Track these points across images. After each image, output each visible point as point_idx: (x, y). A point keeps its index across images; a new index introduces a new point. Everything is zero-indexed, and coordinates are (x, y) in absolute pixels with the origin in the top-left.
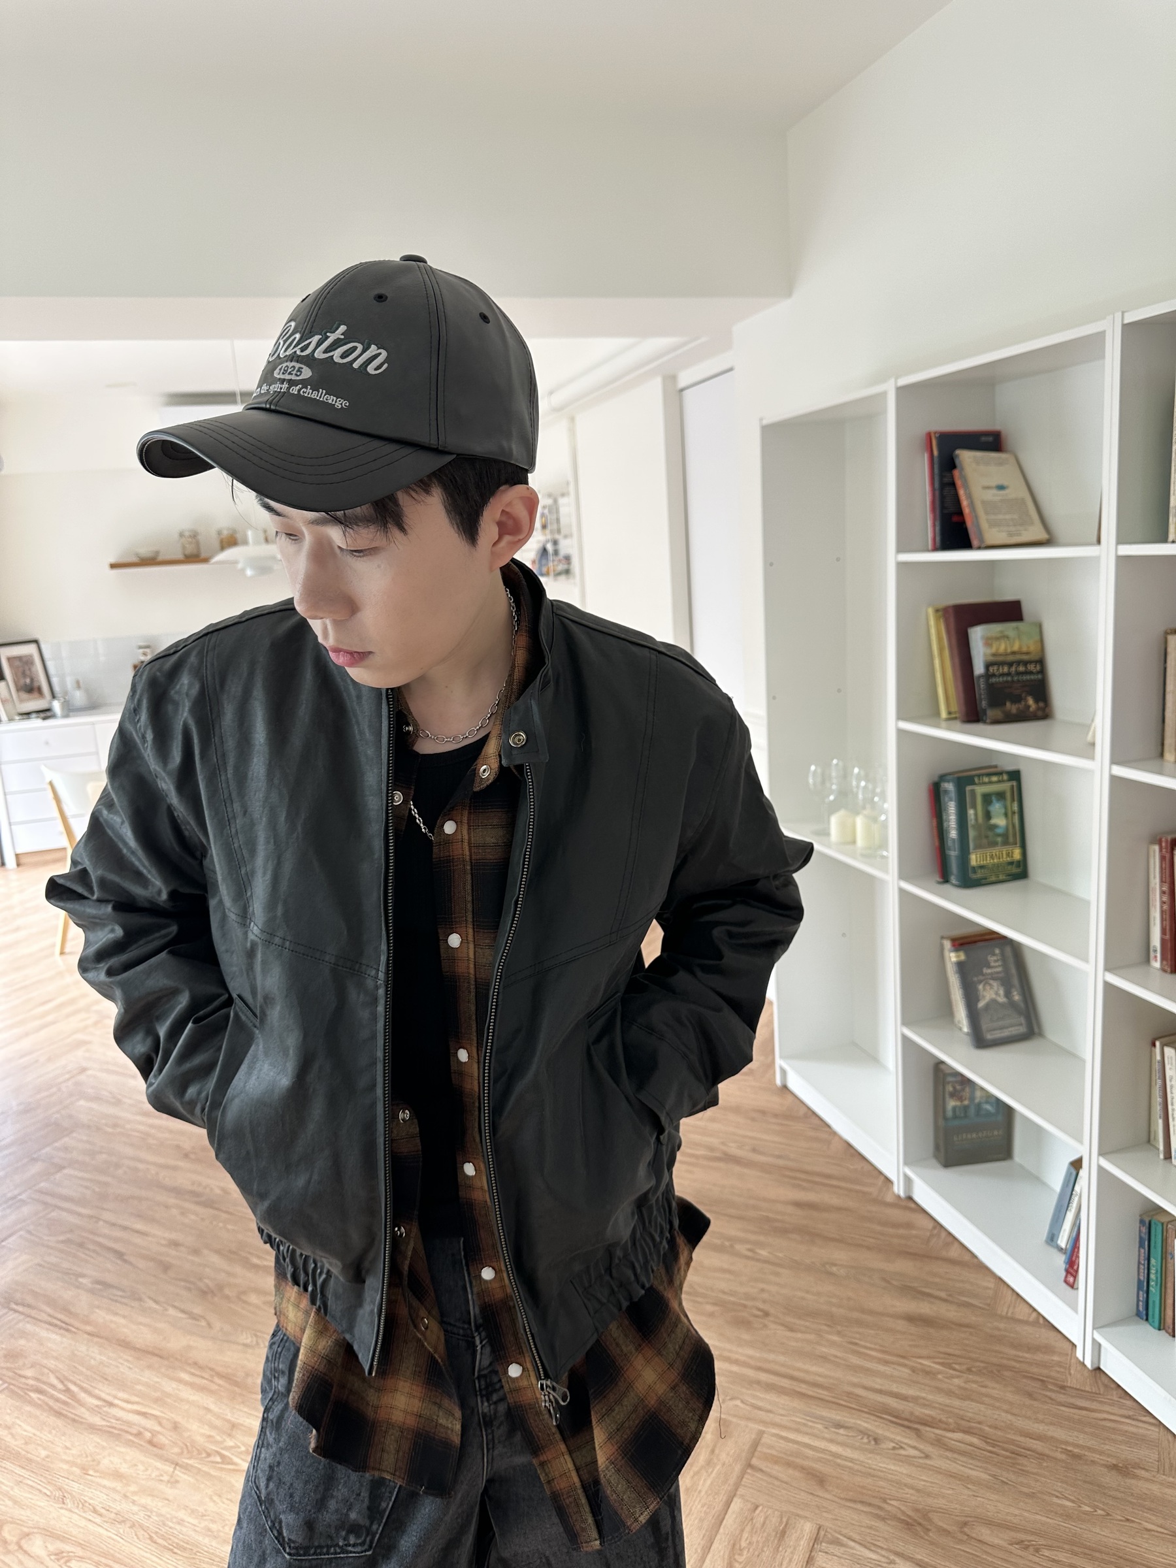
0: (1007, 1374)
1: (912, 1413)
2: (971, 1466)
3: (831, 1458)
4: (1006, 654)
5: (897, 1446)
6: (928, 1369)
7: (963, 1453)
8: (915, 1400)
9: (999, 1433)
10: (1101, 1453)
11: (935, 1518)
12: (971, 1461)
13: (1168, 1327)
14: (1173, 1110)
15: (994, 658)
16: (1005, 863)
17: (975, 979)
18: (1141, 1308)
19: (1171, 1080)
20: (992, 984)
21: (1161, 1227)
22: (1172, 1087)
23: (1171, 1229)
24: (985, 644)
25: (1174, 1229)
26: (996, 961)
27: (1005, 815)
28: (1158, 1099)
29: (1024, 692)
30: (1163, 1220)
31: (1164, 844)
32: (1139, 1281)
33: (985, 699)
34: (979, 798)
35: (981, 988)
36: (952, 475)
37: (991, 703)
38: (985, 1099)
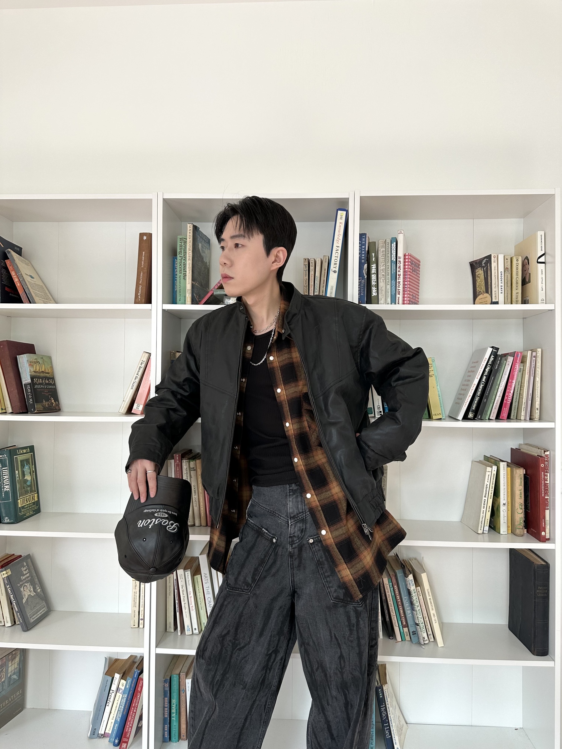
4: (40, 372)
13: (183, 736)
14: (185, 603)
15: (35, 374)
16: (32, 504)
17: (19, 585)
18: (167, 736)
19: (182, 588)
20: (26, 586)
21: (178, 677)
22: (183, 591)
23: (183, 675)
24: (30, 365)
25: (184, 674)
26: (25, 570)
27: (30, 473)
28: (176, 601)
29: (49, 395)
30: (178, 672)
31: (177, 458)
32: (165, 719)
33: (32, 398)
34: (19, 463)
35: (22, 589)
36: (5, 262)
37: (37, 399)
38: (13, 671)
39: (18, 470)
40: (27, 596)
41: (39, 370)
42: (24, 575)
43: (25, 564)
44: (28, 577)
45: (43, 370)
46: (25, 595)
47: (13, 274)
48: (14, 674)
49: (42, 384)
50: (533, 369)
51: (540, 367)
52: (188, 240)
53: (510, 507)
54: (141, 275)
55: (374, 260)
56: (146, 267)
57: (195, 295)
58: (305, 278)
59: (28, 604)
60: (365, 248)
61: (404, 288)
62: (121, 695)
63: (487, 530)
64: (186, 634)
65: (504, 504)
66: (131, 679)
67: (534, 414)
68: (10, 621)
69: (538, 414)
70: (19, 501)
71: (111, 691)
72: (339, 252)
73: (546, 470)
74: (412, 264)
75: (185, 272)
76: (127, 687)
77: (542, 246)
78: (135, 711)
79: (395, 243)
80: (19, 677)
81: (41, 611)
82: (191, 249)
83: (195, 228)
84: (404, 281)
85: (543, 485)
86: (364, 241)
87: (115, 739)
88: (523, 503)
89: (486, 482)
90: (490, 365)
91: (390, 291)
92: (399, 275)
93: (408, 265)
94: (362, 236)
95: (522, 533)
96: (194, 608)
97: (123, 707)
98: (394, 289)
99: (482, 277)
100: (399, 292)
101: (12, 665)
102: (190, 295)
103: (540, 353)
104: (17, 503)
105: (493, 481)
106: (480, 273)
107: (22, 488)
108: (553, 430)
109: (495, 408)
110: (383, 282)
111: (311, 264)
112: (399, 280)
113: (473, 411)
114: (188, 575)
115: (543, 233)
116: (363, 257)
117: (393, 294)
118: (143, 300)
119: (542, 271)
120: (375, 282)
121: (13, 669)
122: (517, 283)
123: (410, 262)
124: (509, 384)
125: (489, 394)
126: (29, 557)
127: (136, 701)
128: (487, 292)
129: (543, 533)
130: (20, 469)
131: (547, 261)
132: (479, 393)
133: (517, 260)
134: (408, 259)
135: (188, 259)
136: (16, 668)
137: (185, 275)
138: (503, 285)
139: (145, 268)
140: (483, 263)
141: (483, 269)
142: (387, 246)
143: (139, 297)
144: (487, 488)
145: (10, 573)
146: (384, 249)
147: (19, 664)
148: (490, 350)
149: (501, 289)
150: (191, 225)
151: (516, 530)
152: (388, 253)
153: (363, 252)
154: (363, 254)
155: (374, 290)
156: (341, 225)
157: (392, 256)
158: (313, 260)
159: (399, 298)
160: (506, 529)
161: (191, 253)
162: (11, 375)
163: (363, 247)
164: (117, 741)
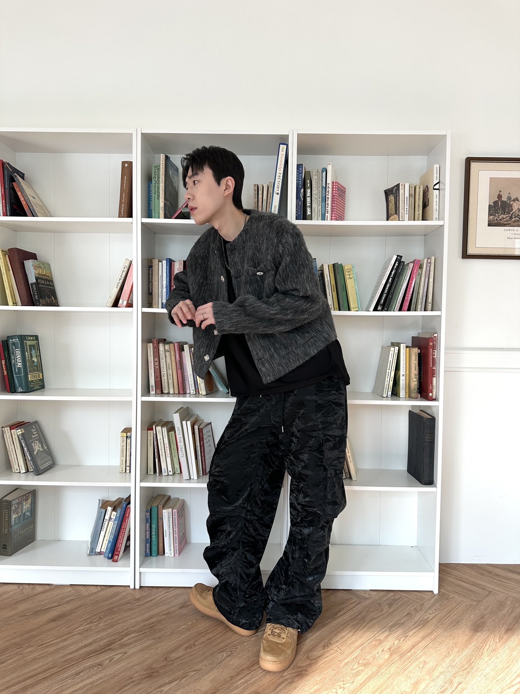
0: (115, 609)
1: (100, 646)
2: (143, 643)
3: (91, 685)
4: (42, 275)
5: (110, 659)
6: (85, 630)
7: (135, 641)
8: (95, 641)
9: (137, 627)
10: (173, 607)
11: (155, 666)
12: (141, 642)
13: (161, 552)
14: (162, 452)
15: (39, 276)
16: (38, 380)
17: (30, 441)
18: (148, 552)
19: (160, 440)
20: (36, 443)
21: (156, 508)
22: (161, 443)
23: (160, 507)
24: (34, 268)
25: (162, 506)
26: (35, 432)
27: (36, 356)
28: (155, 450)
29: (50, 293)
30: (157, 504)
31: (155, 342)
32: (147, 539)
33: (38, 295)
34: (28, 347)
35: (33, 445)
36: (13, 184)
37: (41, 296)
38: (27, 509)
39: (27, 352)
40: (37, 450)
41: (42, 273)
42: (34, 435)
43: (34, 427)
44: (37, 437)
45: (45, 273)
46: (35, 449)
47: (19, 194)
48: (27, 511)
49: (44, 284)
50: (428, 272)
51: (433, 271)
52: (161, 167)
53: (408, 378)
54: (124, 195)
55: (309, 186)
56: (128, 188)
57: (167, 212)
58: (255, 200)
59: (38, 456)
60: (302, 176)
61: (332, 209)
62: (113, 523)
63: (390, 395)
64: (163, 475)
65: (403, 375)
66: (120, 510)
67: (427, 306)
68: (24, 468)
69: (431, 306)
70: (29, 376)
71: (105, 520)
72: (281, 178)
73: (434, 347)
74: (339, 190)
75: (158, 194)
76: (118, 515)
77: (437, 176)
78: (124, 531)
79: (325, 172)
80: (31, 515)
81: (47, 463)
82: (164, 174)
83: (167, 158)
84: (332, 204)
85: (431, 358)
86: (301, 170)
87: (109, 553)
88: (417, 374)
89: (390, 359)
90: (395, 269)
91: (321, 210)
92: (328, 198)
93: (335, 191)
94: (299, 166)
95: (416, 396)
96: (169, 455)
97: (114, 531)
98: (324, 210)
99: (393, 202)
100: (328, 211)
101: (26, 504)
102: (163, 212)
103: (433, 260)
104: (28, 377)
105: (395, 358)
106: (392, 198)
107: (31, 366)
108: (440, 316)
109: (399, 303)
110: (316, 203)
111: (259, 189)
112: (328, 202)
113: (381, 305)
114: (165, 431)
115: (438, 166)
116: (300, 183)
117: (323, 213)
118: (126, 216)
119: (437, 196)
120: (310, 204)
121: (27, 507)
122: (419, 206)
123: (337, 189)
124: (409, 284)
125: (394, 291)
126: (36, 423)
127: (125, 524)
128: (396, 214)
129: (431, 394)
130: (29, 352)
131: (440, 188)
132: (386, 291)
133: (420, 188)
134: (336, 185)
135: (161, 182)
136: (29, 507)
137: (159, 196)
138: (408, 207)
139: (127, 190)
140: (394, 191)
141: (394, 195)
142: (319, 174)
143: (122, 213)
144: (390, 363)
145: (23, 431)
146: (316, 177)
147: (31, 505)
148: (395, 257)
149: (407, 210)
150: (163, 155)
151: (411, 394)
152: (320, 181)
153: (300, 179)
154: (300, 180)
155: (309, 210)
156: (282, 156)
157: (323, 182)
158: (261, 185)
159: (327, 216)
160: (404, 394)
161: (164, 178)
162: (20, 275)
163: (301, 175)
164: (110, 555)
